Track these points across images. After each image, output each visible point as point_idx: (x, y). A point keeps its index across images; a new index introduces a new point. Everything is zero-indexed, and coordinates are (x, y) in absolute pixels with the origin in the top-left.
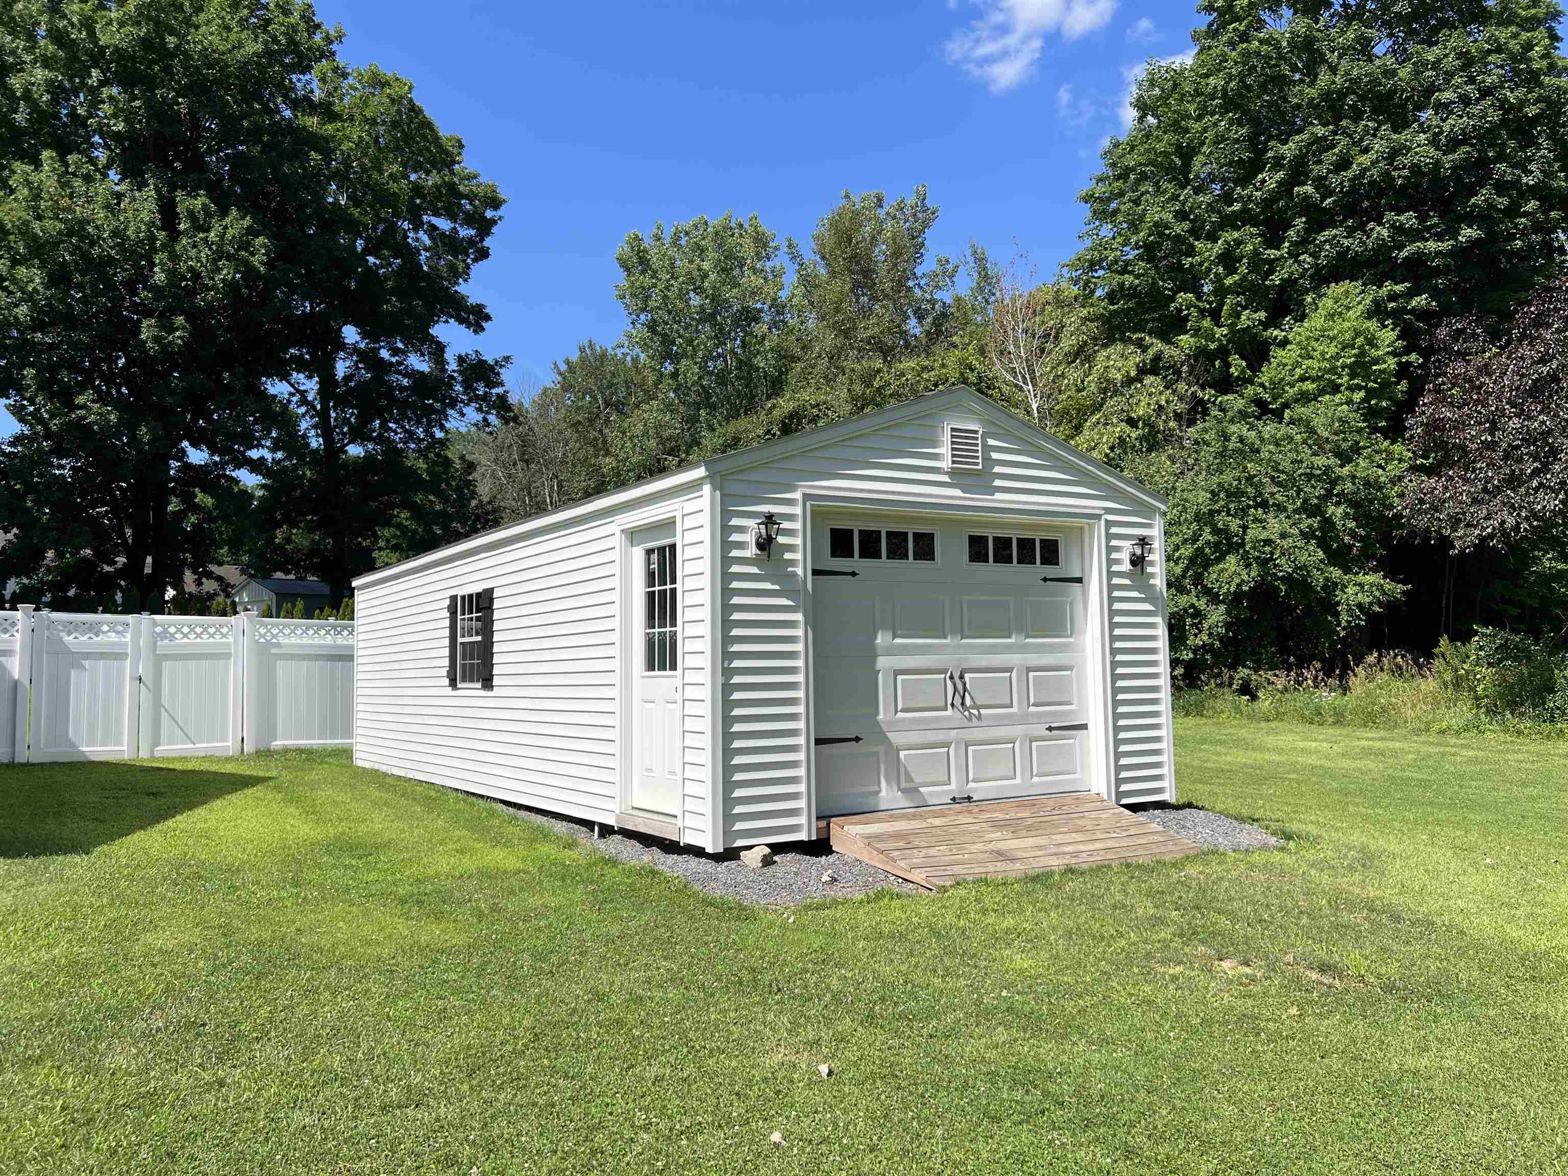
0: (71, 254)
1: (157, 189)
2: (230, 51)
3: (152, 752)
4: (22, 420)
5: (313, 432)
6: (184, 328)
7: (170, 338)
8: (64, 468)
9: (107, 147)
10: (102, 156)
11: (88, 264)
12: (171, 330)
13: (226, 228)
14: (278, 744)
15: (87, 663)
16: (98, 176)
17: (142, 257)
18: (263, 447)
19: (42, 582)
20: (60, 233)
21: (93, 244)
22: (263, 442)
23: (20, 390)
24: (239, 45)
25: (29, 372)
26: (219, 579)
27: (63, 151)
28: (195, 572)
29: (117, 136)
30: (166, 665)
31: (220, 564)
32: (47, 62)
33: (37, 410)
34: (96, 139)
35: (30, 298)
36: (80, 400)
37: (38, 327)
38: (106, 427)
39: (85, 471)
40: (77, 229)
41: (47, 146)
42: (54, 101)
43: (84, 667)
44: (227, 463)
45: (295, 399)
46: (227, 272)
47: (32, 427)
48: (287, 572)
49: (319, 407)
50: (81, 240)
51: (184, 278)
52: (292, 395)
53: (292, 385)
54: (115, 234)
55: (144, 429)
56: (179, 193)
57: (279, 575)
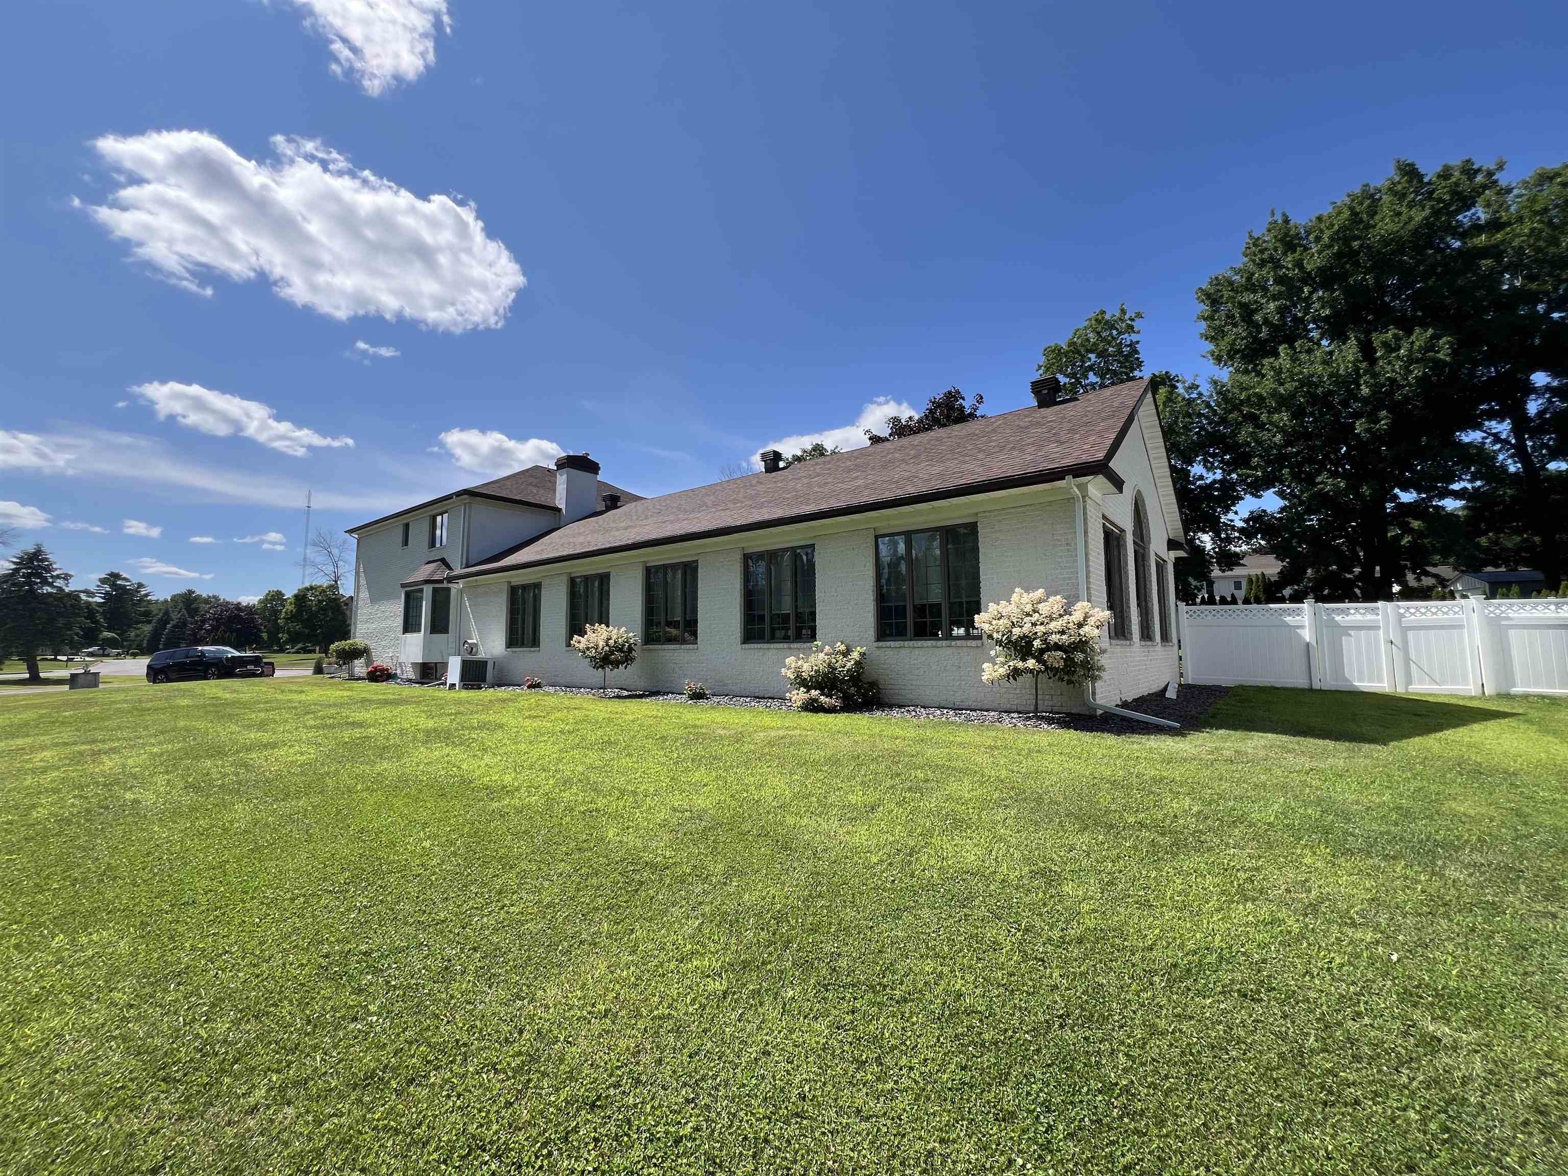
0: (1304, 397)
1: (1357, 338)
2: (1402, 228)
3: (1407, 689)
4: (1284, 498)
5: (1510, 461)
6: (1387, 417)
7: (1378, 426)
8: (1313, 521)
9: (1318, 327)
10: (1315, 334)
11: (1313, 399)
12: (1377, 421)
13: (1413, 343)
14: (1518, 690)
15: (1352, 632)
16: (1316, 347)
17: (1351, 383)
18: (1464, 480)
19: (1306, 587)
20: (1296, 388)
21: (1317, 387)
22: (1464, 477)
23: (1282, 482)
24: (1411, 219)
25: (1286, 471)
26: (1436, 576)
27: (1291, 341)
28: (1414, 573)
29: (1326, 319)
30: (1410, 634)
31: (1435, 565)
32: (1274, 298)
33: (1292, 491)
34: (1311, 326)
35: (1281, 430)
36: (1319, 479)
37: (1288, 443)
38: (1338, 491)
39: (1326, 520)
40: (1306, 382)
41: (1280, 343)
42: (1283, 317)
43: (1350, 635)
44: (1433, 497)
45: (1488, 441)
46: (1417, 371)
47: (1290, 501)
48: (1497, 566)
49: (1513, 441)
50: (1310, 387)
51: (1384, 386)
52: (1484, 438)
53: (1485, 432)
54: (1331, 376)
55: (1365, 488)
56: (1374, 334)
57: (1490, 569)
